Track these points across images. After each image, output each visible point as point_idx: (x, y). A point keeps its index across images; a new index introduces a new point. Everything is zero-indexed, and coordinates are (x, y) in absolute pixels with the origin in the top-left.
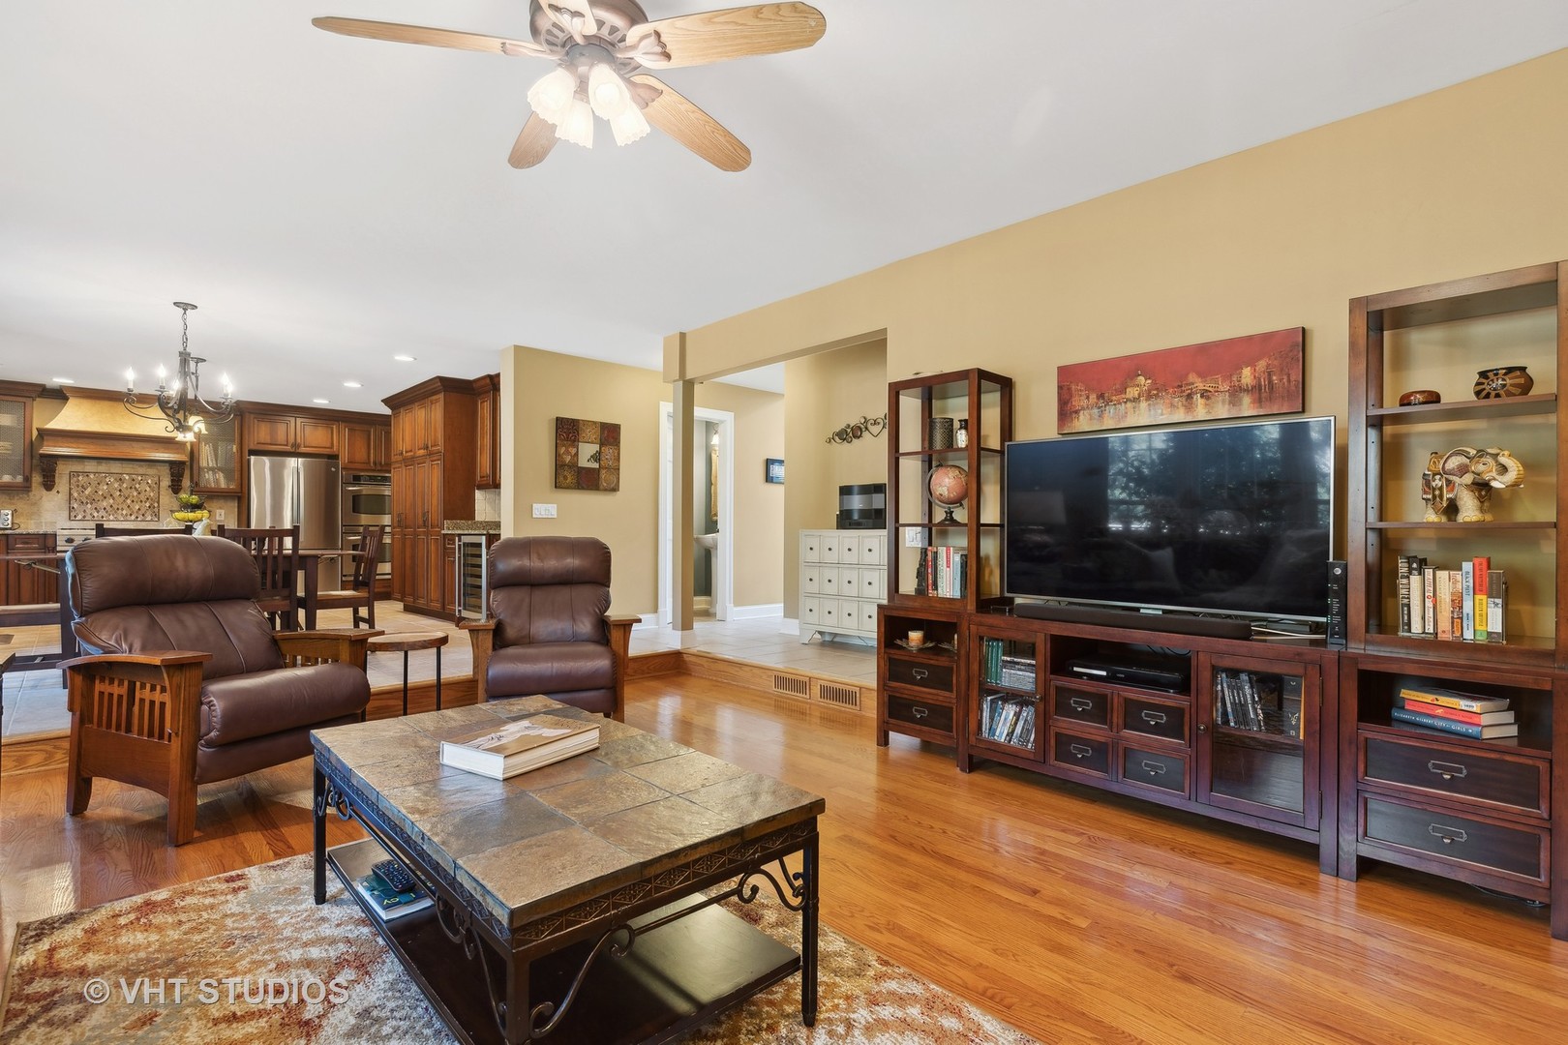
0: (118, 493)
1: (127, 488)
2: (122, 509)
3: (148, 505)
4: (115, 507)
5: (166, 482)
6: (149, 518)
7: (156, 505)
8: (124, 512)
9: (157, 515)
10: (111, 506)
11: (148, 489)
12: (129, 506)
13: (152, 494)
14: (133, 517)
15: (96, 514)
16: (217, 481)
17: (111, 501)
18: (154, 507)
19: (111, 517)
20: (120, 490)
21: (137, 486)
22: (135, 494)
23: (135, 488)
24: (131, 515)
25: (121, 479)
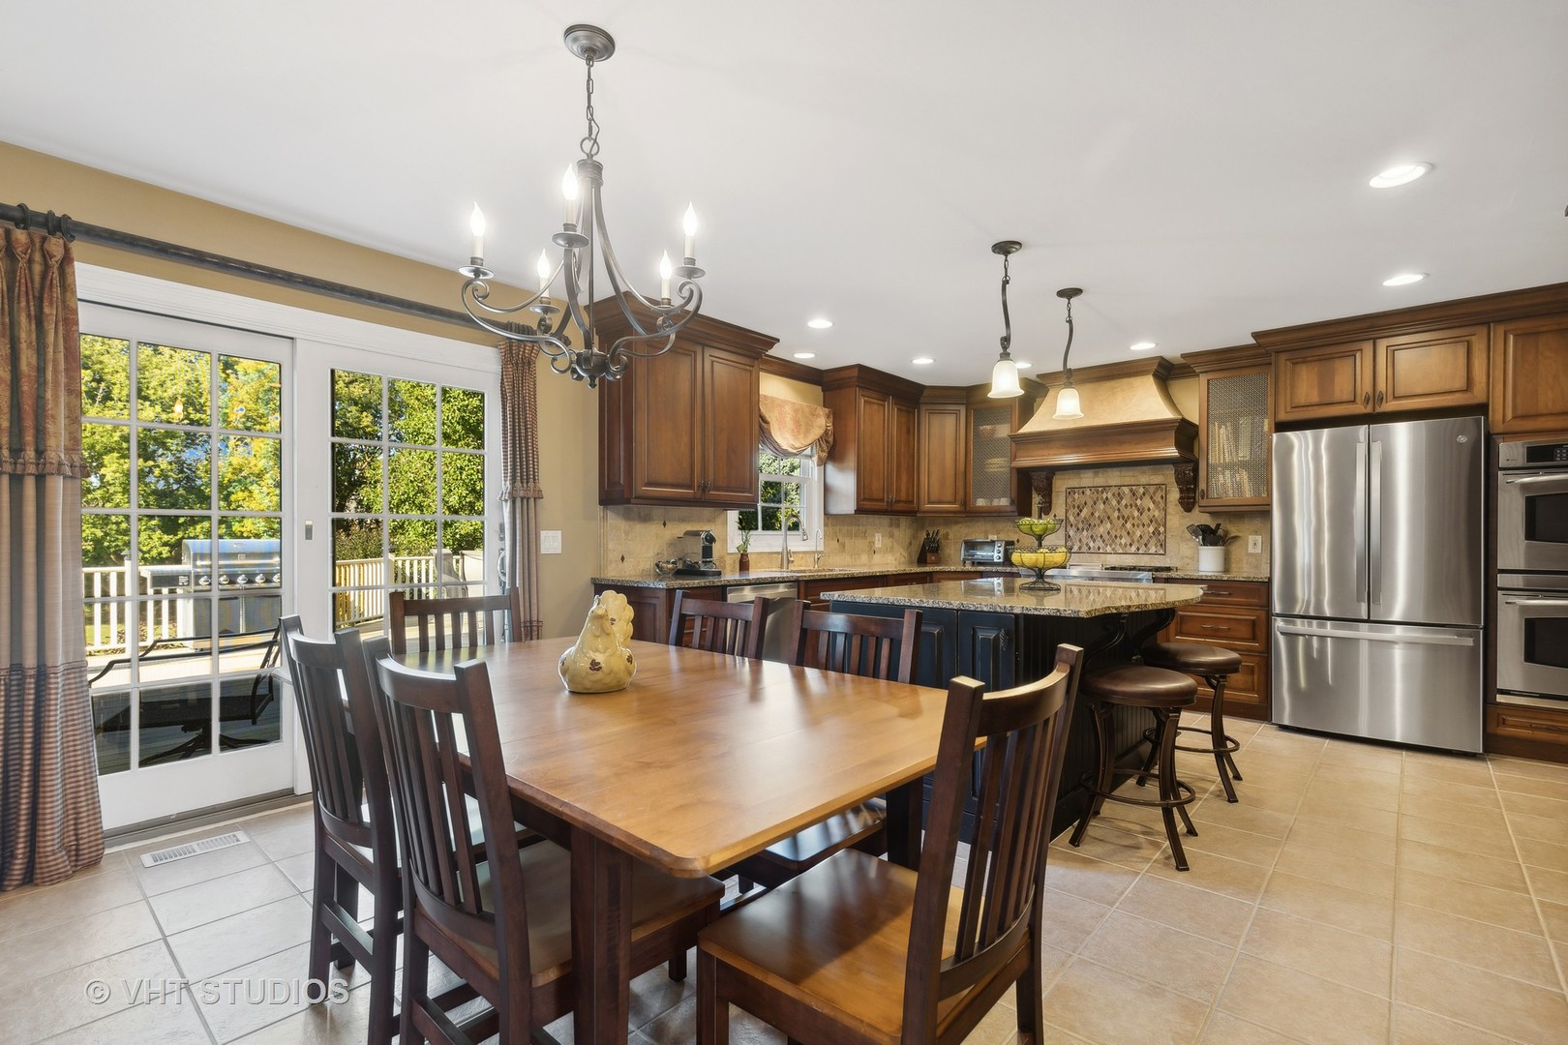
0: (1116, 514)
1: (1126, 506)
2: (1121, 537)
3: (1151, 529)
4: (1113, 533)
5: (1175, 494)
6: (1153, 550)
7: (1162, 529)
8: (1123, 541)
9: (1163, 545)
10: (1109, 533)
11: (1152, 506)
12: (1128, 533)
13: (1156, 514)
14: (1133, 549)
15: (1091, 544)
16: (1239, 487)
17: (1109, 525)
18: (1159, 533)
19: (1109, 549)
20: (1119, 510)
21: (1139, 502)
22: (1136, 514)
23: (1136, 505)
24: (1131, 545)
25: (1119, 494)
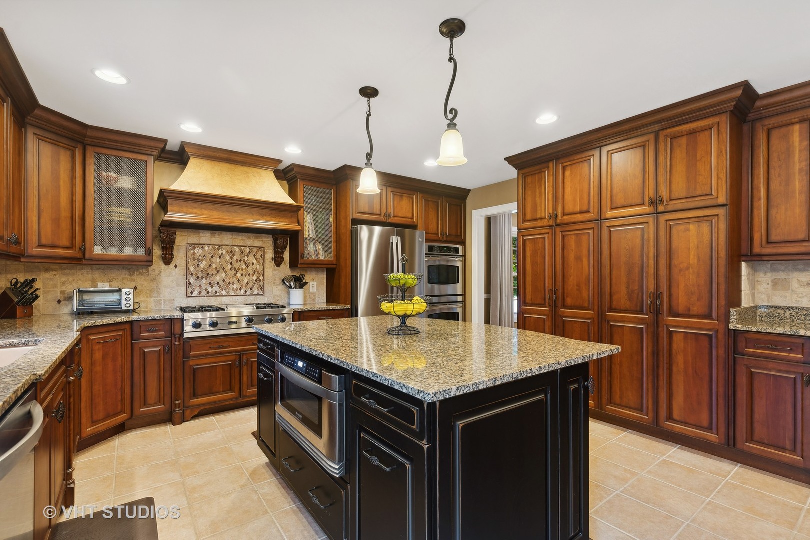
0: (230, 267)
1: (237, 261)
2: (234, 284)
3: (255, 278)
4: (227, 281)
5: (270, 255)
6: (256, 292)
7: (262, 278)
8: (235, 287)
9: (262, 289)
10: (224, 281)
11: (255, 262)
12: (239, 281)
13: (258, 267)
14: (243, 292)
15: (210, 290)
16: (317, 252)
17: (224, 275)
18: (260, 281)
19: (224, 293)
20: (231, 264)
21: (246, 259)
22: (244, 267)
23: (244, 261)
24: (241, 289)
25: (232, 252)
